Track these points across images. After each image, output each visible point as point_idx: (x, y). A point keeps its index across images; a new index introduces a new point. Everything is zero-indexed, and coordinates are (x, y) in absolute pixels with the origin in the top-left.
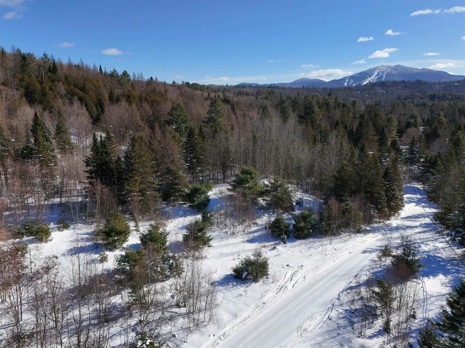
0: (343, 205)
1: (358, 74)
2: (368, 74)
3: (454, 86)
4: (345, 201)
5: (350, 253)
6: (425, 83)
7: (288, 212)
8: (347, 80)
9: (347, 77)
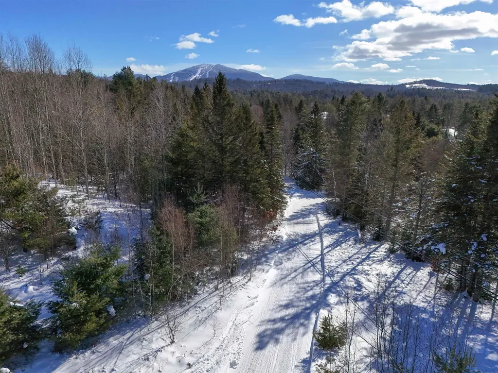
0: (194, 216)
1: (183, 71)
2: (192, 72)
3: (268, 85)
4: (198, 205)
5: (233, 365)
6: (245, 82)
7: (59, 256)
8: (172, 77)
9: (172, 74)
